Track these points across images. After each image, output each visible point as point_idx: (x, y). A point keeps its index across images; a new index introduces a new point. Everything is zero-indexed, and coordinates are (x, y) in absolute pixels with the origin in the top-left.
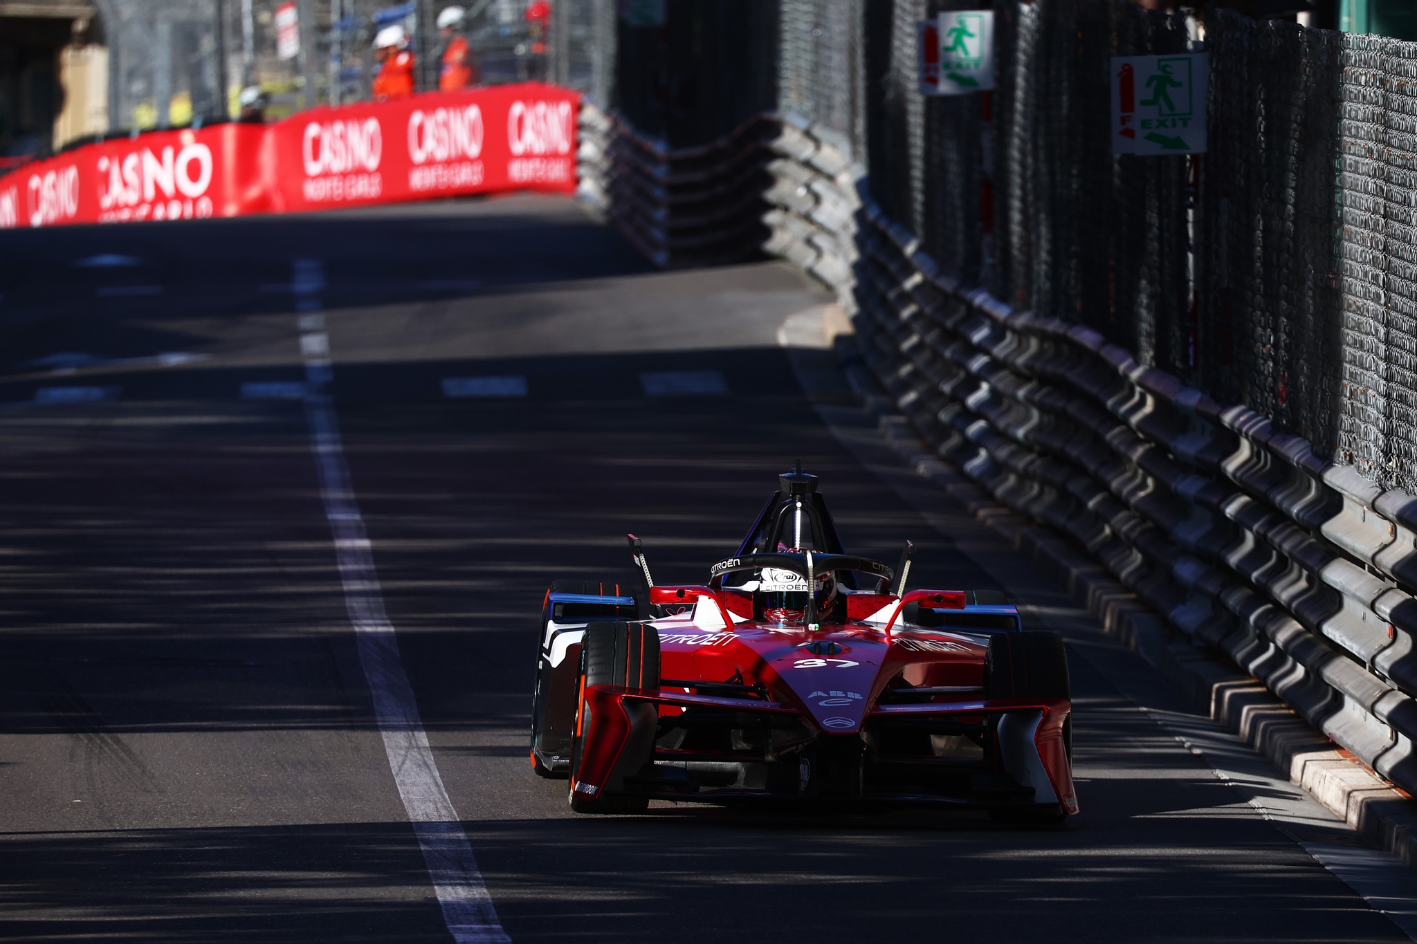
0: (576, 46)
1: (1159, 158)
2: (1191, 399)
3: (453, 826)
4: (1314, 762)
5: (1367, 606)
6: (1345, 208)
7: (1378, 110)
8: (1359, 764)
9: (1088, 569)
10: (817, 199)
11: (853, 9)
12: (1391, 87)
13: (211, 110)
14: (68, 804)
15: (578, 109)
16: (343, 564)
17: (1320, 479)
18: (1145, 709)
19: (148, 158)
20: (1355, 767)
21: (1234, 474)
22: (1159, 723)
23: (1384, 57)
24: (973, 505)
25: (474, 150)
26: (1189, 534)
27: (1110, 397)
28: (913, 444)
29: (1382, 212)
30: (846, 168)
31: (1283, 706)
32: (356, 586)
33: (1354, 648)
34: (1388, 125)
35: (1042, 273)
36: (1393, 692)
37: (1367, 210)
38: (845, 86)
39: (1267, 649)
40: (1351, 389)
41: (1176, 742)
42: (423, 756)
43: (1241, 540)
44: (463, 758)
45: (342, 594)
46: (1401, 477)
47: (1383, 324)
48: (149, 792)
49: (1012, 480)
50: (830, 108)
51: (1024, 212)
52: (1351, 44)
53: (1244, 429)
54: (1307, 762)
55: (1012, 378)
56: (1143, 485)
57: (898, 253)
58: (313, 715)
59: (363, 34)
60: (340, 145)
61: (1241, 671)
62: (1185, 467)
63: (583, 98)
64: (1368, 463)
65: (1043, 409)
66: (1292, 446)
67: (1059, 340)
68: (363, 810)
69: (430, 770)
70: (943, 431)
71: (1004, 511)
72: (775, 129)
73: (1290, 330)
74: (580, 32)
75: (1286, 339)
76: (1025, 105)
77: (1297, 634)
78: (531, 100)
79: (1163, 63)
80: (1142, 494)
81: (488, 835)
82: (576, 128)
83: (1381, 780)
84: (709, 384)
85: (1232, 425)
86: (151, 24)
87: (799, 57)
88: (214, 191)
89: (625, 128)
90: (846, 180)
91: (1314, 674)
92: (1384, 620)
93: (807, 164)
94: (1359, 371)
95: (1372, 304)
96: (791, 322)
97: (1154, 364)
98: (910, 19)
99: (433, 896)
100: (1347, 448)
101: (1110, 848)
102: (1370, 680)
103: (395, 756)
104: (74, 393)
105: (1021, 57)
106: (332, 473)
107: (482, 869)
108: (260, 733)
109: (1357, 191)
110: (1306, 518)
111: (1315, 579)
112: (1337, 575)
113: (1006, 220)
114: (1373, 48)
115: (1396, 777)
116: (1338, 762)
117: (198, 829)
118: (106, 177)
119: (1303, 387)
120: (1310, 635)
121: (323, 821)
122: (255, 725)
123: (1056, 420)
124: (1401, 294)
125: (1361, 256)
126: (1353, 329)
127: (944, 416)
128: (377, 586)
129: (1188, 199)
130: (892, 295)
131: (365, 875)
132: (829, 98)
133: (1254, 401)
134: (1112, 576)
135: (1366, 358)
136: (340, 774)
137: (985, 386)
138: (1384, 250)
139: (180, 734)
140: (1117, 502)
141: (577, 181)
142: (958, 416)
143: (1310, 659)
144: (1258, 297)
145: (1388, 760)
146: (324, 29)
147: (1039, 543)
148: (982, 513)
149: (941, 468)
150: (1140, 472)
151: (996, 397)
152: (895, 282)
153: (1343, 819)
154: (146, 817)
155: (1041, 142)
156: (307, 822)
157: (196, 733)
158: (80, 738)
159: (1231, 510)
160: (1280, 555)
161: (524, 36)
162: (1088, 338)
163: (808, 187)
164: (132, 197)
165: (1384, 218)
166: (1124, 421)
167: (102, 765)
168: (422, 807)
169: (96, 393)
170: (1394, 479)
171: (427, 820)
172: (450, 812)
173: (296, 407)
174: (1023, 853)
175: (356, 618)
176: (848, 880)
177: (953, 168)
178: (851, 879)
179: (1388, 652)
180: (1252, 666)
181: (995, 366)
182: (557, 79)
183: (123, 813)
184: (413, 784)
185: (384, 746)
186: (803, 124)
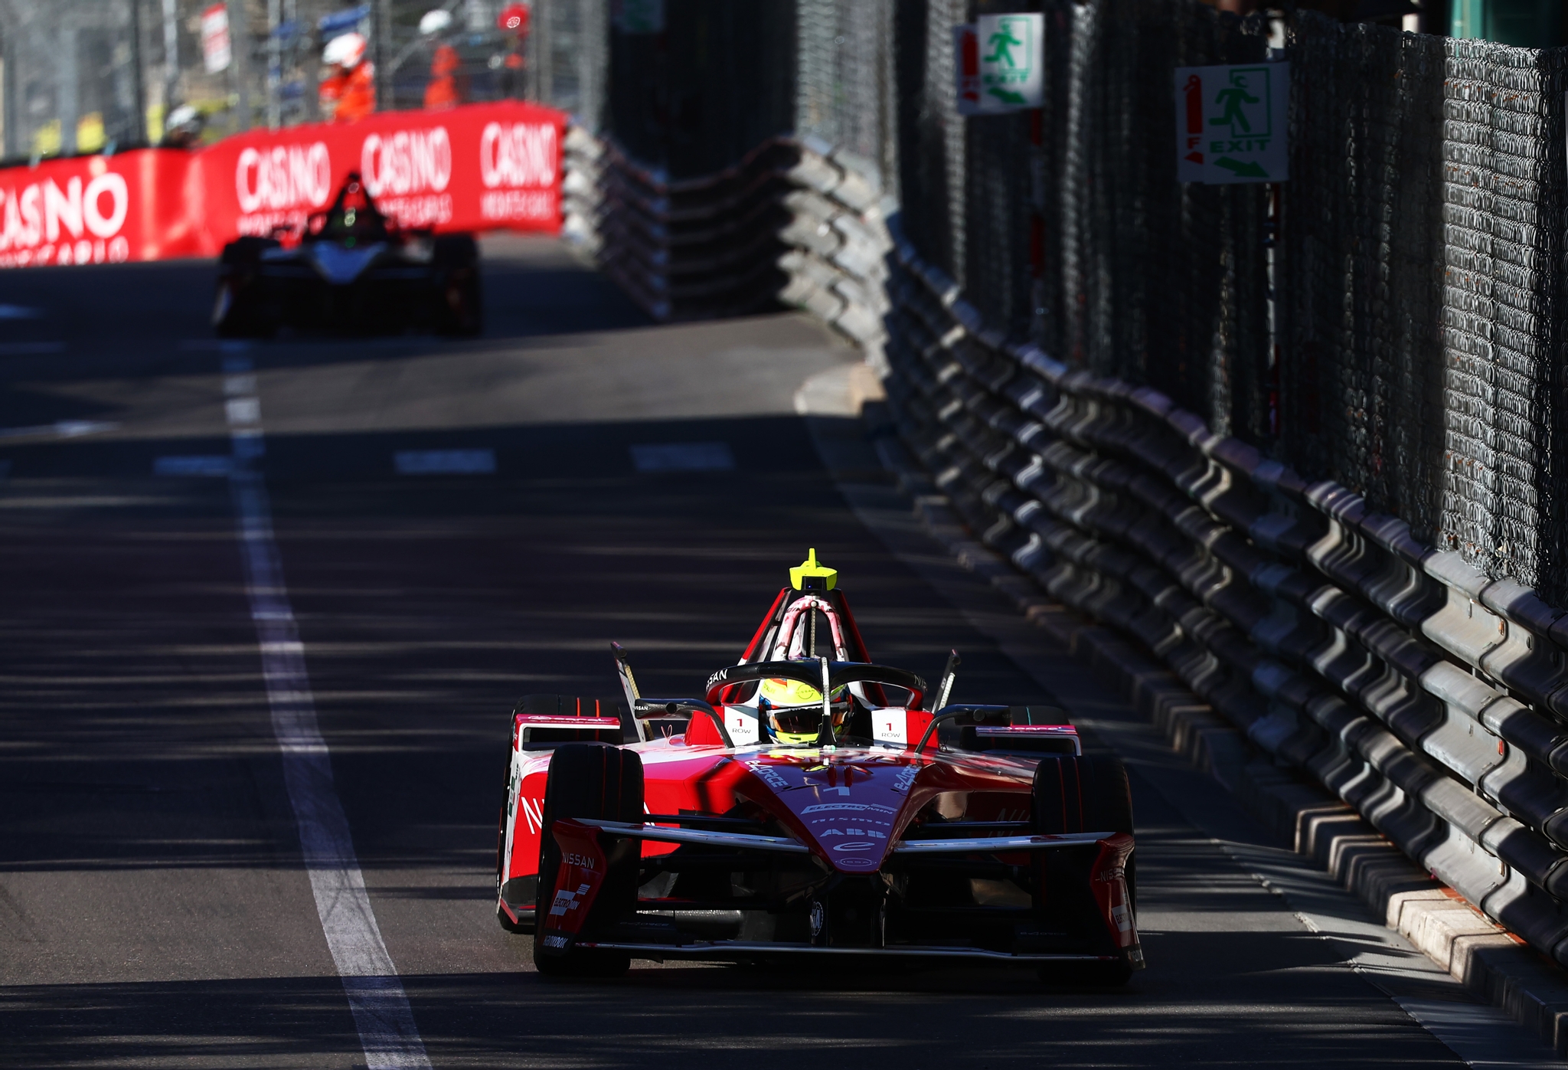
0: (561, 57)
1: (1234, 188)
2: (1271, 474)
3: (389, 981)
4: (1413, 902)
5: (1474, 718)
6: (1448, 246)
7: (1484, 129)
8: (1465, 905)
9: (1154, 675)
10: (842, 238)
11: (881, 12)
12: (1499, 101)
13: (127, 132)
15: (563, 132)
16: (269, 671)
17: (1420, 568)
18: (1216, 841)
20: (1460, 909)
21: (1322, 562)
22: (1234, 857)
23: (1490, 66)
24: (1023, 602)
25: (441, 181)
26: (1271, 633)
27: (1179, 473)
28: (955, 530)
29: (1489, 250)
30: (875, 202)
31: (1380, 837)
32: (285, 697)
33: (1459, 767)
34: (1495, 148)
35: (1101, 325)
36: (1505, 819)
37: (1472, 248)
38: (873, 104)
39: (1361, 769)
40: (1455, 460)
41: (1252, 880)
42: (357, 898)
43: (1331, 640)
44: (405, 901)
45: (267, 708)
46: (1513, 564)
47: (1490, 383)
48: (27, 941)
49: (1068, 572)
50: (856, 130)
51: (1079, 252)
52: (1453, 51)
53: (1333, 509)
54: (1405, 903)
55: (1067, 450)
56: (1218, 577)
57: (935, 301)
58: (227, 850)
59: (307, 43)
60: (280, 175)
61: (1331, 796)
62: (1265, 554)
63: (569, 119)
64: (1475, 548)
65: (1103, 486)
66: (1389, 528)
67: (1120, 404)
68: (283, 962)
69: (364, 914)
70: (986, 515)
71: (1059, 609)
72: (793, 156)
73: (1386, 391)
74: (565, 40)
75: (1381, 402)
76: (1081, 125)
77: (1396, 752)
78: (508, 120)
79: (1235, 75)
80: (1217, 587)
81: (430, 992)
82: (562, 155)
83: (1491, 924)
84: (713, 459)
85: (1319, 504)
86: (53, 33)
87: (819, 70)
88: (130, 229)
89: (619, 155)
90: (875, 215)
91: (1414, 797)
92: (1494, 734)
93: (830, 197)
94: (1464, 438)
95: (1478, 359)
96: (811, 385)
97: (1230, 433)
98: (947, 24)
99: (362, 1064)
100: (1450, 530)
101: (1170, 1005)
102: (1478, 806)
103: (323, 898)
105: (1076, 68)
106: (260, 564)
107: (422, 1032)
108: (163, 871)
109: (1460, 226)
110: (1403, 614)
111: (1416, 687)
112: (1440, 681)
113: (1060, 262)
114: (1478, 56)
115: (1508, 919)
116: (1441, 902)
119: (1401, 458)
120: (1411, 753)
121: (234, 975)
122: (157, 862)
123: (1119, 500)
124: (1510, 348)
125: (1465, 303)
126: (1457, 389)
127: (990, 497)
128: (308, 697)
129: (1268, 237)
130: (929, 352)
131: (283, 1040)
132: (854, 118)
133: (1345, 476)
134: (1182, 685)
135: (1472, 423)
136: (258, 919)
137: (1037, 460)
138: (1492, 295)
140: (1188, 597)
141: (562, 218)
142: (1005, 495)
143: (1409, 781)
144: (1349, 352)
145: (1499, 899)
146: (262, 37)
147: (1099, 646)
148: (1033, 611)
149: (987, 558)
150: (1215, 560)
151: (1050, 473)
152: (933, 338)
153: (1446, 970)
154: (22, 971)
155: (1098, 169)
156: (216, 977)
157: (86, 873)
159: (1318, 605)
160: (1375, 658)
161: (499, 46)
162: (1153, 402)
163: (830, 223)
164: (32, 237)
165: (1491, 257)
166: (1195, 501)
168: (354, 959)
170: (1505, 566)
171: (359, 974)
172: (387, 964)
173: (220, 485)
174: (1059, 1012)
175: (284, 736)
176: (857, 1043)
177: (999, 201)
178: (861, 1043)
179: (1498, 772)
180: (1344, 790)
181: (1048, 436)
182: (539, 97)
184: (343, 931)
185: (311, 887)
186: (824, 149)
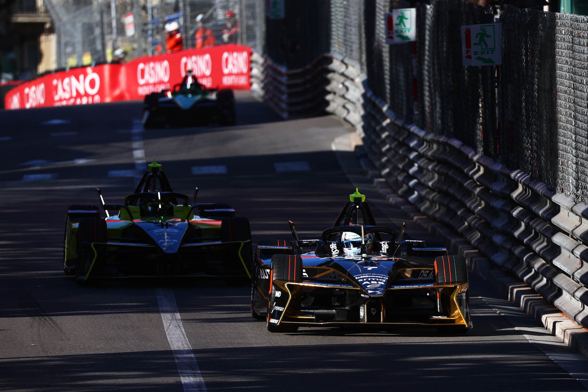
0: (250, 29)
1: (483, 67)
2: (498, 167)
3: (189, 352)
4: (550, 317)
5: (570, 252)
6: (558, 86)
7: (570, 44)
8: (569, 318)
9: (458, 240)
10: (347, 89)
11: (360, 9)
12: (575, 34)
13: (99, 58)
14: (29, 346)
15: (250, 54)
17: (550, 199)
18: (481, 297)
19: (73, 79)
20: (567, 320)
21: (516, 198)
22: (486, 303)
23: (572, 22)
24: (412, 215)
25: (208, 73)
26: (499, 224)
27: (466, 168)
28: (388, 190)
29: (572, 87)
30: (358, 76)
31: (538, 295)
33: (565, 270)
34: (574, 51)
35: (438, 117)
36: (582, 288)
37: (566, 86)
38: (357, 42)
39: (531, 271)
40: (562, 161)
41: (493, 311)
42: (178, 323)
43: (520, 226)
44: (195, 323)
46: (583, 197)
47: (574, 134)
48: (63, 340)
49: (427, 204)
50: (351, 51)
51: (430, 91)
52: (559, 17)
53: (520, 180)
54: (548, 318)
55: (426, 161)
56: (480, 204)
57: (380, 110)
58: (133, 307)
59: (160, 25)
60: (152, 72)
61: (521, 281)
62: (496, 196)
63: (252, 50)
64: (569, 192)
65: (438, 173)
66: (539, 186)
67: (445, 144)
68: (152, 346)
69: (180, 328)
70: (398, 185)
71: (425, 217)
72: (330, 60)
73: (537, 137)
74: (251, 22)
75: (535, 141)
76: (429, 47)
77: (543, 265)
78: (231, 51)
79: (483, 28)
80: (479, 208)
81: (203, 355)
82: (250, 62)
83: (578, 325)
84: (303, 167)
85: (514, 178)
86: (74, 25)
87: (338, 30)
88: (101, 92)
89: (270, 62)
90: (359, 80)
91: (550, 281)
92: (577, 258)
93: (343, 74)
94: (565, 153)
95: (569, 125)
96: (337, 140)
97: (483, 153)
98: (382, 13)
99: (180, 381)
100: (561, 186)
102: (572, 283)
103: (166, 323)
104: (39, 176)
105: (427, 27)
107: (200, 369)
108: (111, 315)
109: (562, 79)
110: (545, 216)
111: (550, 242)
112: (558, 239)
113: (423, 95)
114: (567, 19)
115: (584, 323)
116: (560, 317)
117: (83, 355)
118: (56, 87)
119: (543, 161)
120: (548, 265)
121: (135, 350)
122: (108, 311)
123: (445, 178)
124: (580, 121)
125: (564, 106)
126: (562, 136)
127: (400, 178)
129: (495, 84)
130: (378, 128)
132: (351, 47)
133: (524, 168)
134: (468, 243)
135: (568, 148)
136: (143, 331)
137: (416, 165)
138: (574, 103)
139: (77, 316)
140: (469, 211)
141: (251, 84)
142: (405, 178)
143: (548, 275)
144: (524, 124)
145: (580, 316)
146: (146, 24)
147: (438, 230)
148: (415, 218)
149: (400, 200)
150: (479, 198)
151: (421, 169)
152: (379, 123)
153: (562, 341)
154: (61, 350)
155: (436, 62)
156: (129, 351)
157: (84, 316)
158: (36, 319)
159: (515, 213)
160: (535, 232)
162: (456, 143)
163: (343, 84)
164: (67, 96)
165: (573, 89)
166: (471, 178)
167: (44, 329)
168: (177, 344)
169: (48, 176)
170: (580, 198)
171: (178, 349)
172: (188, 345)
173: (131, 180)
174: (424, 358)
177: (401, 74)
179: (579, 271)
180: (525, 278)
181: (420, 156)
182: (242, 42)
183: (52, 349)
184: (173, 334)
185: (162, 319)
186: (340, 57)
